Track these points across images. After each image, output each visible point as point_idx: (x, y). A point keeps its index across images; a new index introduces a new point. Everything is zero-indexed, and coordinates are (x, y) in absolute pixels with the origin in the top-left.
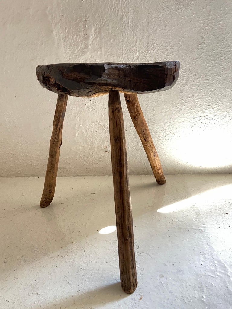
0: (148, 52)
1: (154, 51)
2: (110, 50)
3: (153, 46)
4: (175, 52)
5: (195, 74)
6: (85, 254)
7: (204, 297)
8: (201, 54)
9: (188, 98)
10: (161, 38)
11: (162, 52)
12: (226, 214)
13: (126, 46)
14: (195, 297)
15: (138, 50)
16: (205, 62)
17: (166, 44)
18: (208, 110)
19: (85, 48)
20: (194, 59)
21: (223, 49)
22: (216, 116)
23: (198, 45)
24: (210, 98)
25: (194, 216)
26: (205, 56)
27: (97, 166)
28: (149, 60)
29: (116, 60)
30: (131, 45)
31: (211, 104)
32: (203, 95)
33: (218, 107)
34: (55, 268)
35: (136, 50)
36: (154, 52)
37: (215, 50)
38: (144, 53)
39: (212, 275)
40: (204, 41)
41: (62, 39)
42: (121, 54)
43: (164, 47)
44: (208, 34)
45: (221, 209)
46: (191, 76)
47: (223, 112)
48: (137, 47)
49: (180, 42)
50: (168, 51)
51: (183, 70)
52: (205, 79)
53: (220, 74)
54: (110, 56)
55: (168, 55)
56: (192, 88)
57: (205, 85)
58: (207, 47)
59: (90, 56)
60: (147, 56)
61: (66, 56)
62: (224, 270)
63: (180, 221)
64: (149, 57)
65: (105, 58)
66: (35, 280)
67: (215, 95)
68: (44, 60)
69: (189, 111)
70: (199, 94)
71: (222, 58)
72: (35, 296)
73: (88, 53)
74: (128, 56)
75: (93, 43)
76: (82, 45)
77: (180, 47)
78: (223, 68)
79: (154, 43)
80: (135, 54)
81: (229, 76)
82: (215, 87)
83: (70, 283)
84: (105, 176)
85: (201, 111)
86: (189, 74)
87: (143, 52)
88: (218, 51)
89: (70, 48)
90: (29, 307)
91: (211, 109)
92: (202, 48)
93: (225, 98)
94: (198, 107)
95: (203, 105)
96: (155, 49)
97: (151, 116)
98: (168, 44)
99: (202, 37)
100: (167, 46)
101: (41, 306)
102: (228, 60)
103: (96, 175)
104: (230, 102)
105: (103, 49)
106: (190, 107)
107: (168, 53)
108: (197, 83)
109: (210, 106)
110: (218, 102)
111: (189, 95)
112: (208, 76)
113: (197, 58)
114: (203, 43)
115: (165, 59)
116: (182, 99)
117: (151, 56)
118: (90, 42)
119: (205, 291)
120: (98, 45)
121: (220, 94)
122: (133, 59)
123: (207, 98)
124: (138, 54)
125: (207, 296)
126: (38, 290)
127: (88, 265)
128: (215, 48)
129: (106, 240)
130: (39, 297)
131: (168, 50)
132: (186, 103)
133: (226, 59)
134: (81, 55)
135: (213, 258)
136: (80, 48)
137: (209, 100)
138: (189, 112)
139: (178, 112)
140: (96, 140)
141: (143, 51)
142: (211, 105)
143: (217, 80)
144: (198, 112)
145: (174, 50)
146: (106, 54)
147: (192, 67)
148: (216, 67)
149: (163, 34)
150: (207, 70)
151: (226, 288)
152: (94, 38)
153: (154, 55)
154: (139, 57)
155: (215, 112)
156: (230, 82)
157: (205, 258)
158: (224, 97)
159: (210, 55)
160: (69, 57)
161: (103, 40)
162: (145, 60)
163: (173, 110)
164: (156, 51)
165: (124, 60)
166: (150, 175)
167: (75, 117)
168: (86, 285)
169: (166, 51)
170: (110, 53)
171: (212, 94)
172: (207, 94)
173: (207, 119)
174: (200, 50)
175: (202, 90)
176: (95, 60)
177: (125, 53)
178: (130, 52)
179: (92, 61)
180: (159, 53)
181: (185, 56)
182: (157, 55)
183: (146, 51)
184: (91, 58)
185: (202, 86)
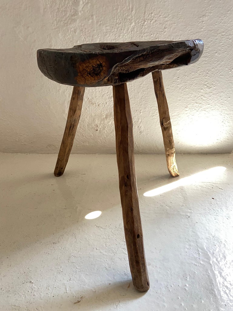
0: (144, 23)
1: (151, 22)
2: (102, 19)
3: (150, 16)
4: (174, 24)
6: (76, 241)
7: (187, 285)
8: (201, 28)
9: (184, 76)
10: (160, 7)
11: (160, 24)
12: (212, 198)
13: (120, 15)
14: (179, 286)
15: (133, 20)
16: (205, 37)
17: (165, 15)
18: (204, 89)
19: (74, 15)
21: (225, 23)
22: (212, 97)
23: (199, 18)
24: (207, 77)
25: (182, 201)
26: (205, 30)
27: (88, 144)
30: (126, 14)
31: (208, 83)
32: (201, 73)
33: (214, 86)
34: (47, 254)
35: (132, 20)
36: (151, 23)
37: (216, 25)
38: (140, 24)
39: (195, 264)
40: (206, 13)
41: (49, 4)
42: (115, 24)
43: (162, 18)
44: (211, 6)
45: (208, 194)
47: (218, 92)
48: (132, 17)
49: (180, 14)
50: (167, 23)
52: (204, 56)
53: (220, 51)
55: (166, 27)
57: (203, 63)
58: (208, 21)
59: (80, 24)
60: (143, 27)
61: (53, 23)
62: (207, 259)
63: (168, 207)
64: (146, 29)
65: (97, 28)
66: (28, 267)
67: (212, 74)
68: (28, 27)
69: (184, 90)
70: (197, 72)
71: (223, 34)
72: (29, 284)
73: (78, 20)
74: (122, 26)
75: (83, 9)
76: (71, 11)
77: (179, 19)
78: (223, 45)
79: (152, 13)
80: (130, 25)
81: (228, 54)
82: (213, 65)
83: (61, 270)
84: (96, 155)
85: (197, 90)
87: (139, 23)
88: (220, 26)
89: (57, 14)
90: (23, 295)
91: (207, 89)
92: (203, 22)
93: (222, 78)
94: (194, 86)
95: (199, 84)
96: (152, 20)
97: (145, 94)
98: (167, 15)
99: (203, 9)
100: (166, 18)
101: (35, 295)
102: (230, 36)
103: (87, 154)
104: (227, 82)
105: (94, 17)
106: (185, 86)
107: (166, 25)
109: (206, 85)
110: (214, 82)
111: (186, 73)
112: (207, 53)
113: (197, 33)
114: (205, 16)
115: (163, 31)
116: (178, 78)
118: (80, 8)
119: (188, 279)
120: (89, 12)
121: (218, 73)
122: (128, 30)
123: (203, 76)
124: (133, 25)
125: (189, 285)
126: (31, 278)
127: (79, 252)
128: (217, 22)
129: (97, 225)
130: (32, 285)
131: (166, 22)
132: (182, 82)
133: (227, 36)
134: (70, 24)
135: (197, 246)
136: (68, 14)
137: (206, 80)
138: (184, 92)
139: (172, 91)
140: (87, 118)
141: (139, 21)
142: (208, 85)
143: (216, 58)
144: (194, 91)
145: (173, 22)
146: (98, 23)
148: (216, 44)
149: (161, 3)
150: (206, 47)
151: (207, 277)
152: (85, 4)
153: (151, 27)
154: (134, 28)
155: (211, 92)
156: (229, 61)
157: (190, 245)
158: (221, 76)
159: (211, 29)
160: (57, 25)
161: (95, 6)
162: (141, 32)
163: (167, 89)
164: (154, 22)
165: (117, 30)
166: (141, 154)
167: (64, 92)
168: (77, 273)
169: (164, 22)
170: (102, 22)
171: (209, 73)
172: (204, 73)
173: (202, 100)
174: (200, 24)
175: (199, 68)
176: (86, 29)
177: (119, 23)
178: (125, 22)
179: (82, 31)
180: (156, 24)
181: (185, 29)
182: (155, 26)
183: (142, 22)
184: (81, 27)
185: (199, 64)
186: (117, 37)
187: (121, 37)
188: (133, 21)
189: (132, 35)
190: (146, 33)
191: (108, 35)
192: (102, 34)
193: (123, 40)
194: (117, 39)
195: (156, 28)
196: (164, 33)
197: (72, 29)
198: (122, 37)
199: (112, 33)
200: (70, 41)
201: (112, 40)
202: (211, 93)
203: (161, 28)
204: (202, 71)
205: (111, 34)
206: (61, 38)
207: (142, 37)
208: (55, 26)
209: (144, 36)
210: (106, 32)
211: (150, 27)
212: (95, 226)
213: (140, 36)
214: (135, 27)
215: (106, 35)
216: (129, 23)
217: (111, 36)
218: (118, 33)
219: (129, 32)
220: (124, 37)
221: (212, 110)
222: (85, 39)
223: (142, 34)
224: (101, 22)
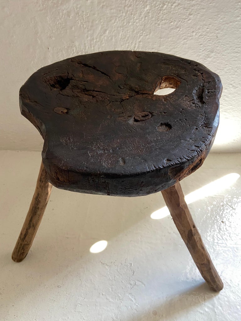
0: (162, 7)
1: (172, 5)
4: (202, 10)
5: (223, 43)
6: (81, 284)
11: (184, 9)
18: (229, 89)
20: (226, 23)
24: (235, 75)
28: (163, 18)
29: (114, 15)
31: (234, 83)
32: (227, 71)
34: (53, 302)
36: (173, 7)
38: (157, 8)
42: (123, 6)
46: (218, 47)
50: (193, 8)
51: (208, 36)
52: (234, 52)
54: (105, 7)
55: (192, 13)
56: (214, 62)
57: (233, 59)
59: (75, 5)
60: (162, 12)
64: (164, 15)
65: (98, 11)
70: (223, 70)
74: (133, 9)
77: (210, 3)
80: (144, 8)
86: (215, 43)
87: (156, 6)
91: (232, 89)
108: (223, 55)
109: (231, 85)
113: (231, 22)
115: (187, 19)
117: (166, 14)
122: (141, 15)
123: (230, 75)
124: (148, 8)
127: (85, 298)
129: (102, 262)
131: (192, 6)
134: (61, 4)
137: (232, 79)
141: (156, 4)
142: (234, 84)
146: (100, 4)
147: (222, 34)
153: (172, 13)
154: (149, 13)
160: (43, 5)
162: (158, 18)
164: (176, 6)
165: (126, 15)
170: (106, 3)
171: (238, 71)
172: (232, 71)
173: (224, 100)
174: (237, 10)
175: (227, 65)
176: (83, 12)
177: (129, 5)
178: (137, 4)
179: (78, 14)
180: (179, 9)
181: (216, 17)
182: (177, 11)
183: (160, 5)
184: (77, 8)
185: (228, 60)
186: (125, 24)
187: (130, 24)
188: (148, 3)
189: (145, 22)
190: (165, 20)
191: (113, 21)
192: (105, 19)
193: (133, 28)
194: (126, 26)
195: (179, 14)
196: (189, 21)
197: (64, 12)
198: (132, 25)
199: (119, 18)
200: (62, 27)
201: (118, 27)
202: (237, 93)
203: (185, 15)
204: (230, 69)
205: (118, 20)
206: (49, 23)
207: (159, 25)
208: (41, 6)
209: (161, 24)
210: (111, 17)
211: (170, 12)
212: (100, 263)
213: (156, 24)
214: (151, 11)
215: (111, 20)
216: (142, 6)
217: (117, 23)
218: (127, 19)
219: (142, 18)
220: (135, 24)
221: (234, 111)
222: (82, 25)
223: (159, 21)
224: (104, 4)
